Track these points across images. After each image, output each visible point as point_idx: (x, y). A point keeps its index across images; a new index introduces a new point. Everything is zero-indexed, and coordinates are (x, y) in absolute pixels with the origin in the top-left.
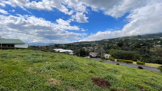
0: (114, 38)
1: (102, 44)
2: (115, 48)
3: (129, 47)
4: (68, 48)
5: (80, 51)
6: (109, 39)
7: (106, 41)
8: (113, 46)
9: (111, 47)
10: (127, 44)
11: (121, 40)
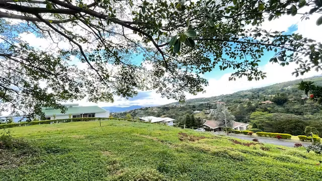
0: (263, 87)
1: (237, 102)
2: (268, 108)
3: (305, 105)
4: (164, 114)
5: (187, 118)
6: (250, 91)
7: (245, 93)
8: (260, 104)
9: (257, 107)
10: (298, 97)
11: (282, 90)
